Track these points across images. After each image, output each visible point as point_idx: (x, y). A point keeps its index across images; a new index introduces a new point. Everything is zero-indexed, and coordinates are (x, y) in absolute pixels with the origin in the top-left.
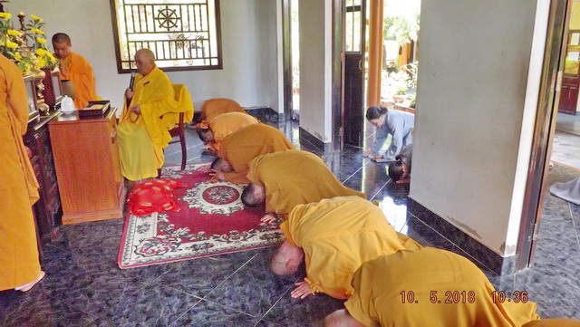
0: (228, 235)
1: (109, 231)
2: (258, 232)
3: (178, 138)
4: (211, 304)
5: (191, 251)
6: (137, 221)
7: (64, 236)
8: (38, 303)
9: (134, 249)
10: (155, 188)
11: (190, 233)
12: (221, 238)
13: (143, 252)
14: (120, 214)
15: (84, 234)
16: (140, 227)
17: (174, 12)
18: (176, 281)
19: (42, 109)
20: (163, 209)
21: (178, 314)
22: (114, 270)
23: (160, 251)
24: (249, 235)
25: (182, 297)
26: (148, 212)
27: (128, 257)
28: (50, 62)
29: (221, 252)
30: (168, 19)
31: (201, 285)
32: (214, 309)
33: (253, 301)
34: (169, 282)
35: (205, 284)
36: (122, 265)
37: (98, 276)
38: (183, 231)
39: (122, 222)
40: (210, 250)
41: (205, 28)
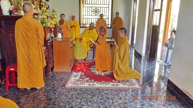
0: (101, 82)
1: (65, 75)
2: (111, 83)
3: (92, 49)
4: (89, 104)
5: (88, 86)
6: (74, 73)
7: (53, 75)
8: (40, 93)
9: (71, 82)
10: (82, 64)
11: (89, 80)
12: (98, 83)
13: (73, 83)
14: (70, 70)
15: (59, 75)
16: (75, 75)
17: (98, 9)
18: (81, 94)
19: (52, 36)
20: (83, 71)
21: (78, 105)
22: (63, 87)
23: (79, 84)
24: (108, 83)
25: (81, 99)
26: (79, 71)
27: (69, 84)
28: (56, 23)
29: (97, 87)
30: (96, 11)
31: (88, 97)
32: (90, 106)
33: (103, 105)
34: (79, 94)
35: (89, 97)
36: (66, 86)
37: (59, 88)
38: (87, 79)
39: (70, 73)
40: (94, 86)
41: (107, 15)
